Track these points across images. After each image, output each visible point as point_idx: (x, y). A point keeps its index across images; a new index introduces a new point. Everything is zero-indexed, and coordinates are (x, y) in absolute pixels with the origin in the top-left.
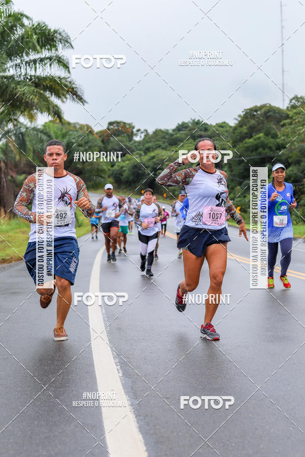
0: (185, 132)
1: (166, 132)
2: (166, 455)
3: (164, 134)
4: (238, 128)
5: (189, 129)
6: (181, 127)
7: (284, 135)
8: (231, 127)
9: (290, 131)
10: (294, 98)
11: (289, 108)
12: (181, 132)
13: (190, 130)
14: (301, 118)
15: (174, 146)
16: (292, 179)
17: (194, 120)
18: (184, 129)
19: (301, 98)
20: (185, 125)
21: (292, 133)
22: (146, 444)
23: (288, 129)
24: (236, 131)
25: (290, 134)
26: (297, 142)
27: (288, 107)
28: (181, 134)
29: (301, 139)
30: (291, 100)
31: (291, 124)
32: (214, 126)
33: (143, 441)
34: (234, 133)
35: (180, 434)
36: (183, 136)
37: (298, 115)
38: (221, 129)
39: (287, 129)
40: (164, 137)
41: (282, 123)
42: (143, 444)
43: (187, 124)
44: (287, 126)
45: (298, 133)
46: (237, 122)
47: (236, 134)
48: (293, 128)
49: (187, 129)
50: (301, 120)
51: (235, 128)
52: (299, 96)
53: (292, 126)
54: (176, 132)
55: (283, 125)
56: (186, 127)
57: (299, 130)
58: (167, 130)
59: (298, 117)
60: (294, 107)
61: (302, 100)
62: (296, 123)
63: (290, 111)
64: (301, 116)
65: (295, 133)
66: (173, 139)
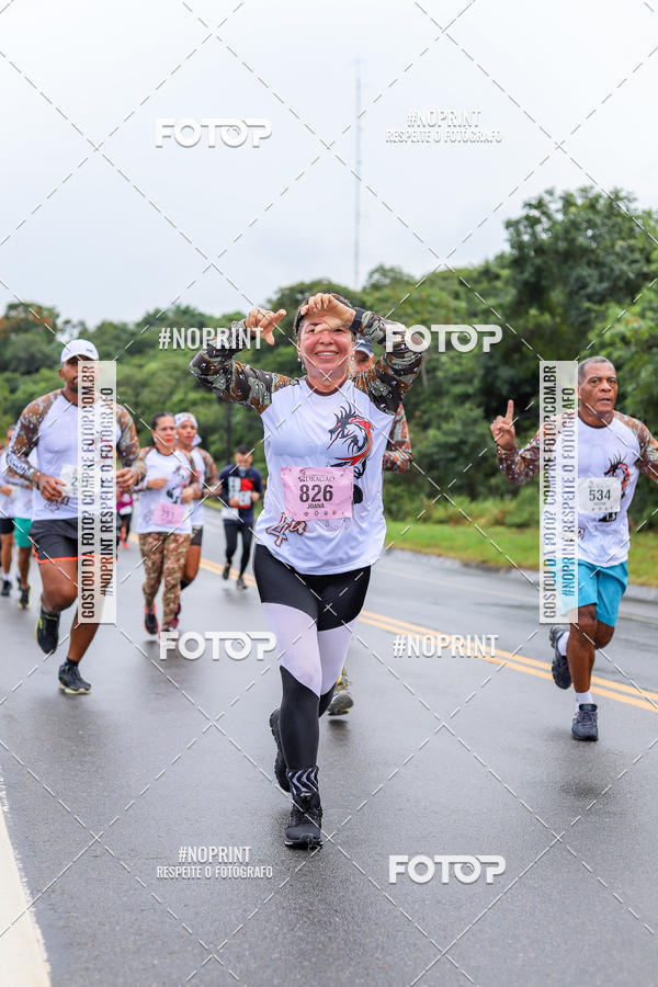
1: (123, 328)
2: (87, 969)
3: (116, 332)
6: (152, 320)
10: (377, 270)
11: (369, 290)
15: (137, 357)
17: (178, 307)
19: (392, 270)
20: (161, 315)
22: (48, 948)
27: (364, 289)
30: (371, 274)
33: (42, 941)
35: (118, 928)
40: (117, 338)
42: (43, 948)
43: (164, 312)
52: (388, 266)
56: (162, 319)
58: (125, 324)
60: (376, 287)
61: (391, 274)
63: (368, 294)
66: (136, 343)
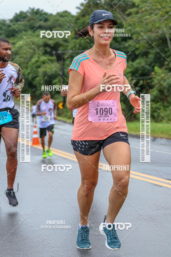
0: (23, 23)
4: (81, 18)
5: (27, 19)
6: (19, 18)
7: (130, 25)
8: (73, 16)
9: (137, 21)
12: (19, 23)
13: (29, 21)
14: (148, 6)
15: (12, 38)
16: (140, 72)
17: (33, 10)
18: (22, 20)
20: (24, 15)
21: (138, 22)
23: (135, 18)
24: (78, 21)
25: (136, 24)
26: (145, 32)
28: (19, 25)
29: (149, 29)
31: (137, 13)
32: (55, 16)
34: (76, 23)
36: (22, 27)
37: (145, 4)
38: (63, 19)
39: (133, 18)
41: (128, 12)
43: (25, 13)
44: (134, 15)
45: (145, 22)
46: (79, 11)
47: (79, 24)
48: (140, 18)
49: (25, 20)
50: (148, 8)
51: (78, 18)
53: (139, 15)
54: (14, 22)
55: (129, 15)
56: (25, 17)
57: (147, 19)
58: (4, 21)
59: (145, 6)
62: (143, 12)
64: (148, 4)
65: (142, 22)
66: (10, 31)
